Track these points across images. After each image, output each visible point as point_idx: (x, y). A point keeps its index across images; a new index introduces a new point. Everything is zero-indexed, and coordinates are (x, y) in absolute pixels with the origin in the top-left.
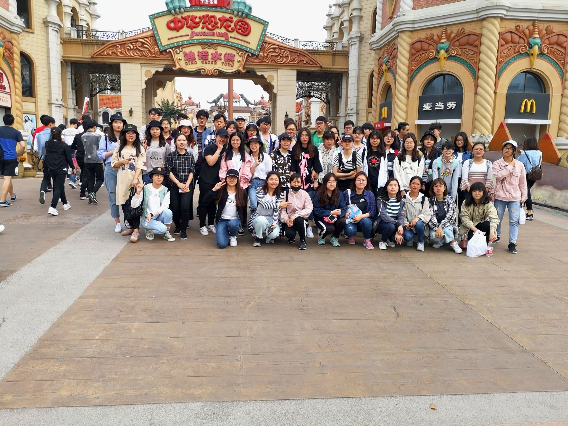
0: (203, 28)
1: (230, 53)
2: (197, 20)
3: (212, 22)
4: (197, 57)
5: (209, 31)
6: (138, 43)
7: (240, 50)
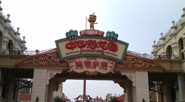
0: (88, 48)
1: (105, 61)
2: (85, 43)
3: (94, 44)
4: (84, 65)
5: (92, 49)
6: (46, 57)
7: (111, 60)
